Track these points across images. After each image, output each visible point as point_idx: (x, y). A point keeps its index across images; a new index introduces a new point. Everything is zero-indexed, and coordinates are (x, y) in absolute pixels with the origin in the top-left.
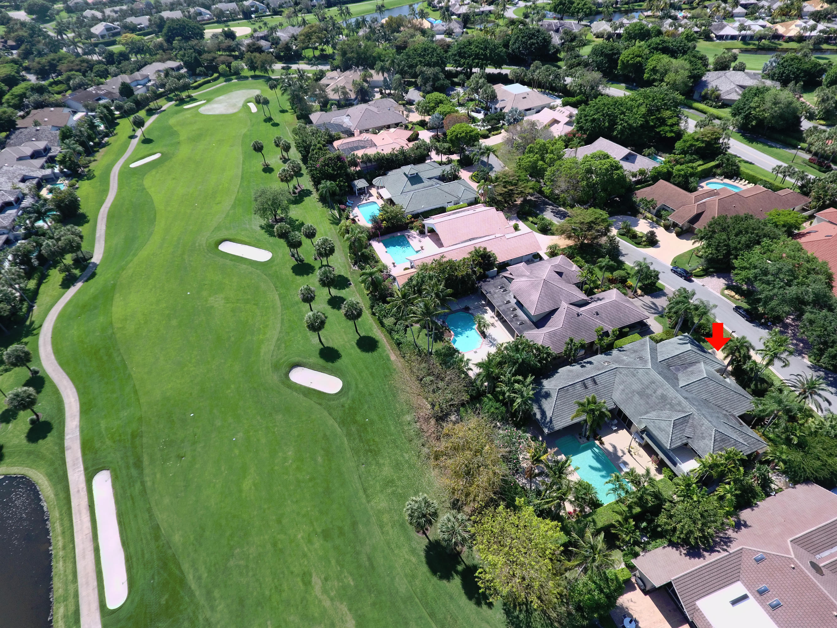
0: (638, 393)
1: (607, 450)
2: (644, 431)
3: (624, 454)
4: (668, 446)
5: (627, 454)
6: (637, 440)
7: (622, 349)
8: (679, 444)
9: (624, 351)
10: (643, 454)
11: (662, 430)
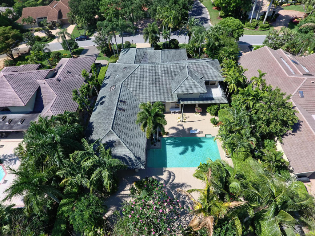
0: (151, 84)
1: (173, 134)
2: (179, 100)
3: (182, 125)
4: (204, 91)
5: (183, 123)
6: (177, 111)
7: (107, 77)
8: (204, 85)
9: (110, 76)
10: (187, 115)
11: (190, 87)
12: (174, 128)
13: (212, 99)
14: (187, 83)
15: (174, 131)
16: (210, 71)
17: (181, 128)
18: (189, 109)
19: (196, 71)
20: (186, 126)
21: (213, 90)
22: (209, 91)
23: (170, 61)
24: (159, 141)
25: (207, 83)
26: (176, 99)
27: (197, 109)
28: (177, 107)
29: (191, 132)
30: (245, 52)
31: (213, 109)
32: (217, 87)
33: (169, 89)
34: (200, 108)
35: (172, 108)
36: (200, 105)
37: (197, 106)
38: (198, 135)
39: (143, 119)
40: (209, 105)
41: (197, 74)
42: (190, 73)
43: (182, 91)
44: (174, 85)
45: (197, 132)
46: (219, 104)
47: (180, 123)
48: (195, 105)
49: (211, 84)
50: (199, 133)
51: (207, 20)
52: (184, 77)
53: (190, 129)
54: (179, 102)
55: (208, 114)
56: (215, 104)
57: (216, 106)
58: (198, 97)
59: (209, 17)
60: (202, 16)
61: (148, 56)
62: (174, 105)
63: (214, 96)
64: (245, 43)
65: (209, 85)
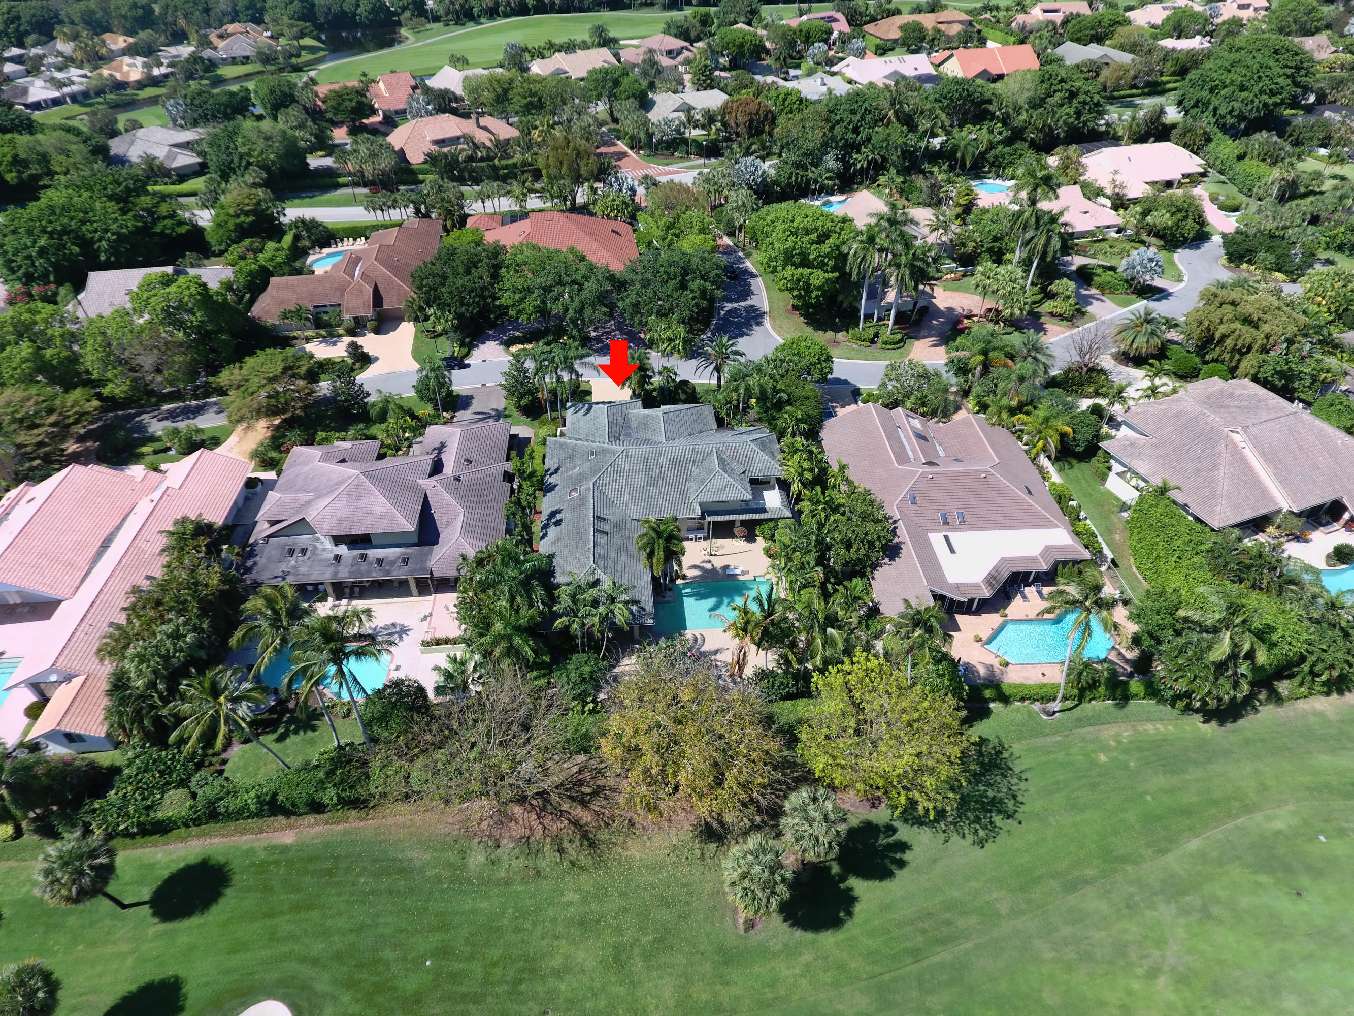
0: (648, 485)
1: (695, 577)
2: (702, 513)
3: (710, 562)
4: (748, 496)
5: (711, 558)
6: (699, 536)
7: (552, 470)
8: (748, 485)
9: (558, 469)
10: (720, 542)
11: (724, 489)
12: (695, 567)
13: (764, 510)
14: (717, 482)
15: (696, 573)
16: (758, 459)
17: (709, 566)
18: (723, 531)
19: (733, 458)
20: (718, 563)
21: (766, 493)
22: (758, 495)
23: (681, 436)
24: (670, 590)
25: (754, 482)
26: (698, 512)
27: (738, 530)
28: (700, 529)
29: (728, 572)
30: (843, 407)
31: (766, 528)
32: (773, 488)
33: (684, 494)
34: (742, 529)
35: (690, 530)
36: (744, 523)
37: (737, 524)
38: (741, 578)
39: (648, 544)
40: (760, 522)
41: (735, 465)
42: (721, 461)
43: (709, 498)
44: (692, 486)
45: (737, 571)
46: (776, 520)
47: (707, 558)
48: (734, 522)
49: (762, 483)
50: (743, 573)
51: (762, 315)
52: (711, 472)
53: (726, 567)
54: (703, 517)
55: (760, 540)
56: (771, 520)
57: (772, 524)
58: (738, 507)
59: (766, 308)
60: (749, 302)
61: (634, 424)
62: (694, 524)
63: (768, 506)
64: (846, 382)
65: (758, 484)
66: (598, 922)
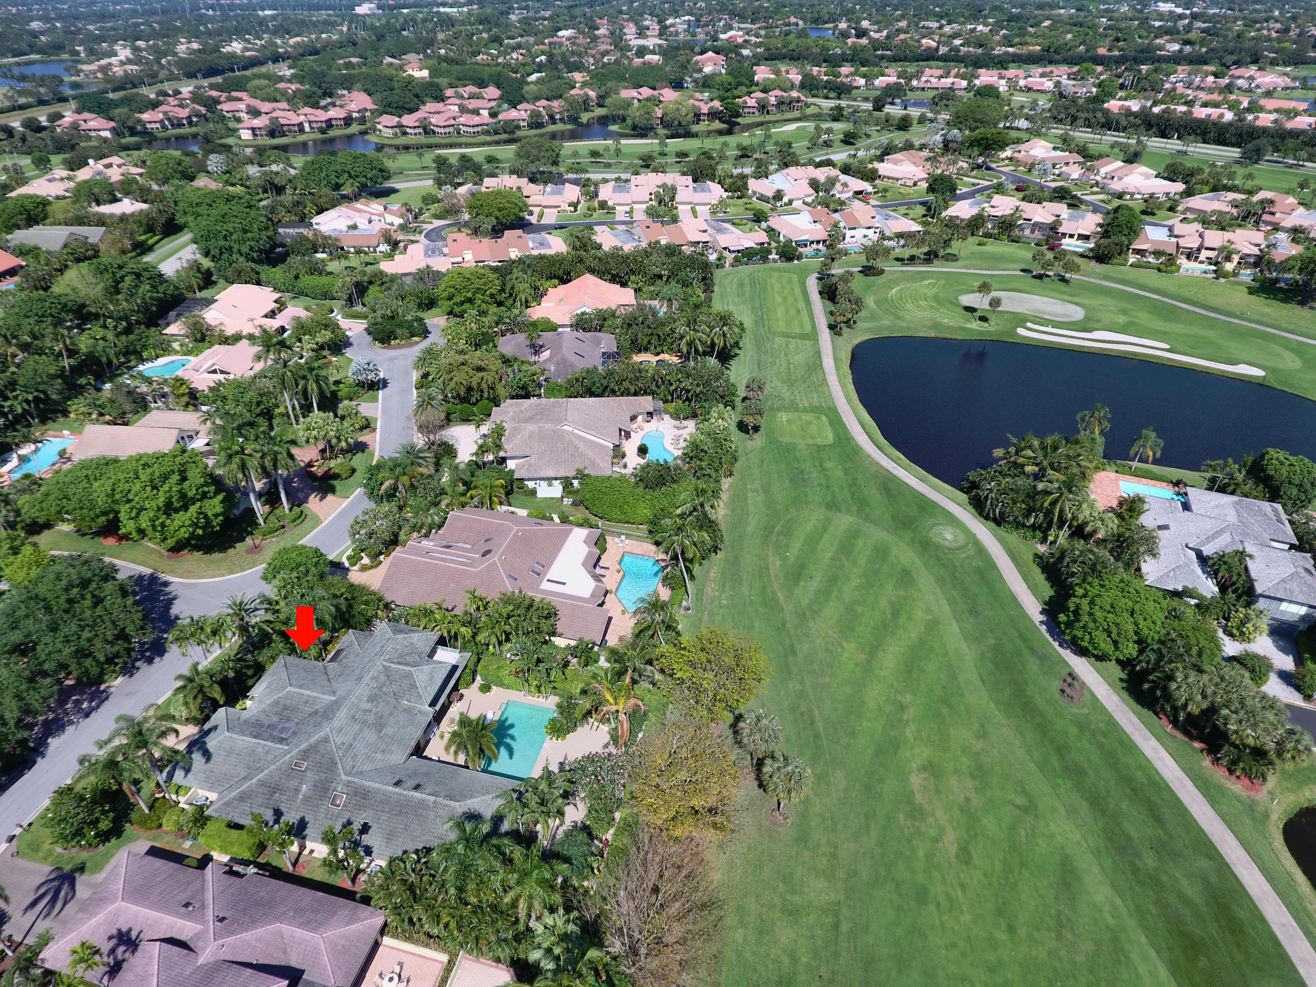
0: (380, 731)
13: (455, 668)
14: (423, 677)
16: (415, 640)
19: (401, 656)
42: (401, 664)
44: (410, 698)
52: (408, 676)
63: (453, 663)
66: (763, 921)
